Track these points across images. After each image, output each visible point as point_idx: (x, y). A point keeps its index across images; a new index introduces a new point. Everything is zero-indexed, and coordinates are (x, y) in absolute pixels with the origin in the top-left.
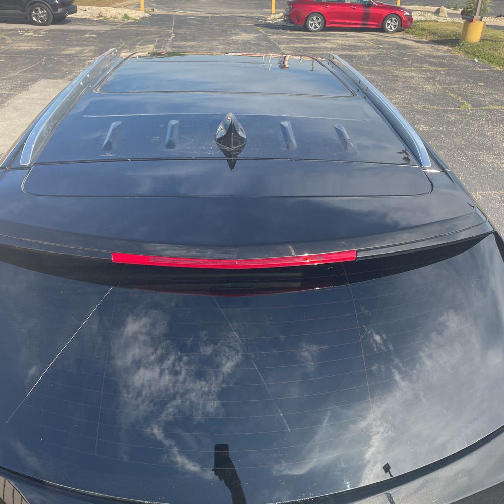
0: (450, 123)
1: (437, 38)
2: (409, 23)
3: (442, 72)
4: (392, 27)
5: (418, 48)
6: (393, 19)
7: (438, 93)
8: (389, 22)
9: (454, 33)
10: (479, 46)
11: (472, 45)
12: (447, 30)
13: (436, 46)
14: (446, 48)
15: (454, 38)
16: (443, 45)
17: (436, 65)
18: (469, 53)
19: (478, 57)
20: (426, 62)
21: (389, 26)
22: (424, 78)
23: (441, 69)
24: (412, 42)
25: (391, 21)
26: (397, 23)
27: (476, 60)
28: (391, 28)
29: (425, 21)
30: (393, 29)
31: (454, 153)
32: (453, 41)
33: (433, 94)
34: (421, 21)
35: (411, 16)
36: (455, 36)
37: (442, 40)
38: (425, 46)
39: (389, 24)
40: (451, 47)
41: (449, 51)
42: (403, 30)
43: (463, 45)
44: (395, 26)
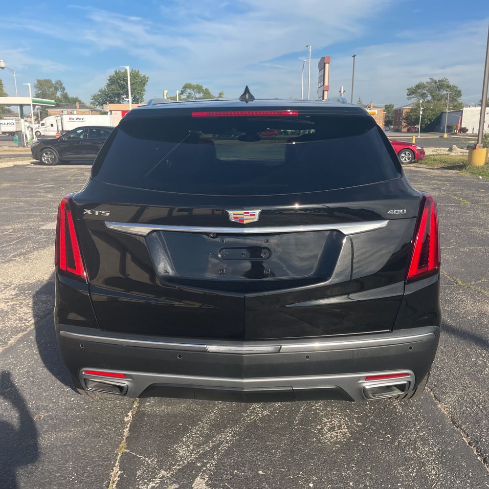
0: (449, 212)
1: (446, 165)
2: (422, 156)
3: (448, 185)
4: (407, 159)
5: (429, 172)
6: (407, 152)
7: (441, 196)
8: (403, 155)
9: (462, 161)
10: (484, 168)
11: (478, 168)
12: (456, 159)
13: (446, 171)
14: (454, 171)
15: (462, 164)
16: (452, 169)
17: (443, 181)
18: (475, 173)
19: (482, 175)
20: (434, 180)
21: (404, 158)
22: (431, 188)
23: (447, 183)
24: (424, 169)
25: (405, 155)
26: (411, 156)
27: (480, 177)
28: (405, 160)
29: (437, 155)
30: (408, 161)
31: (450, 228)
32: (460, 166)
33: (437, 197)
34: (433, 155)
35: (423, 150)
36: (463, 162)
37: (451, 167)
38: (436, 171)
39: (404, 157)
40: (459, 170)
41: (456, 173)
42: (417, 162)
43: (470, 168)
44: (409, 159)
